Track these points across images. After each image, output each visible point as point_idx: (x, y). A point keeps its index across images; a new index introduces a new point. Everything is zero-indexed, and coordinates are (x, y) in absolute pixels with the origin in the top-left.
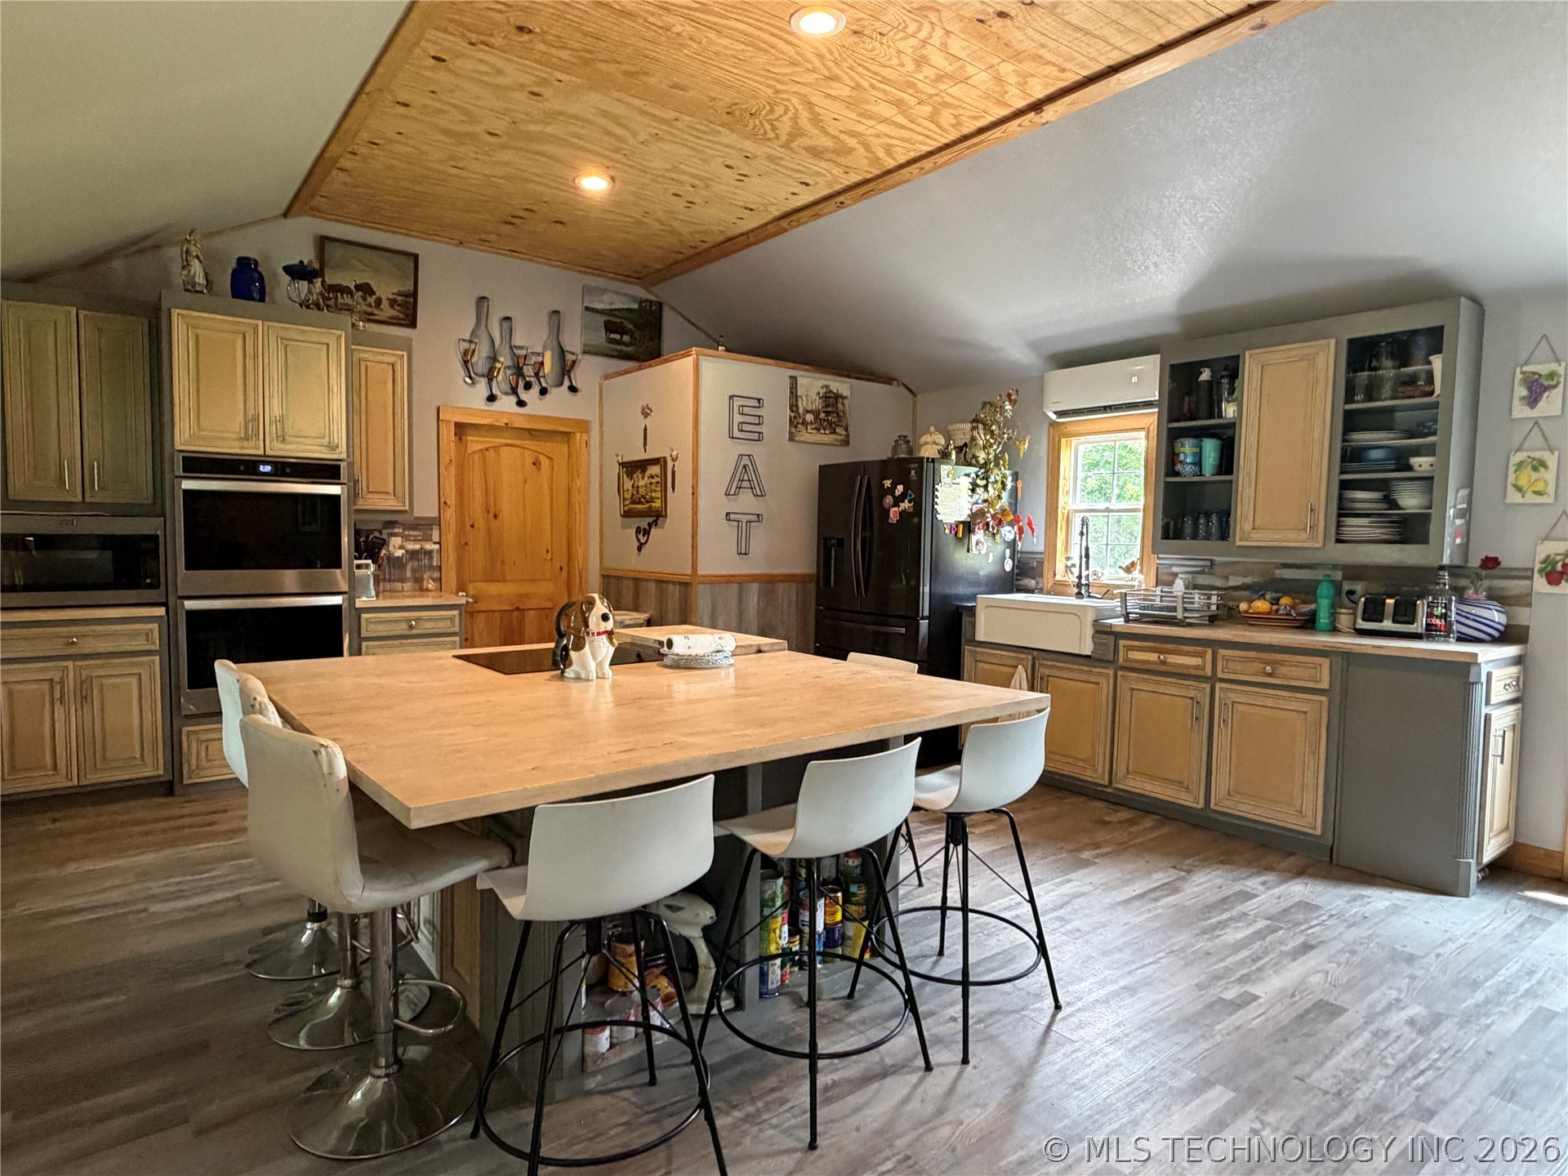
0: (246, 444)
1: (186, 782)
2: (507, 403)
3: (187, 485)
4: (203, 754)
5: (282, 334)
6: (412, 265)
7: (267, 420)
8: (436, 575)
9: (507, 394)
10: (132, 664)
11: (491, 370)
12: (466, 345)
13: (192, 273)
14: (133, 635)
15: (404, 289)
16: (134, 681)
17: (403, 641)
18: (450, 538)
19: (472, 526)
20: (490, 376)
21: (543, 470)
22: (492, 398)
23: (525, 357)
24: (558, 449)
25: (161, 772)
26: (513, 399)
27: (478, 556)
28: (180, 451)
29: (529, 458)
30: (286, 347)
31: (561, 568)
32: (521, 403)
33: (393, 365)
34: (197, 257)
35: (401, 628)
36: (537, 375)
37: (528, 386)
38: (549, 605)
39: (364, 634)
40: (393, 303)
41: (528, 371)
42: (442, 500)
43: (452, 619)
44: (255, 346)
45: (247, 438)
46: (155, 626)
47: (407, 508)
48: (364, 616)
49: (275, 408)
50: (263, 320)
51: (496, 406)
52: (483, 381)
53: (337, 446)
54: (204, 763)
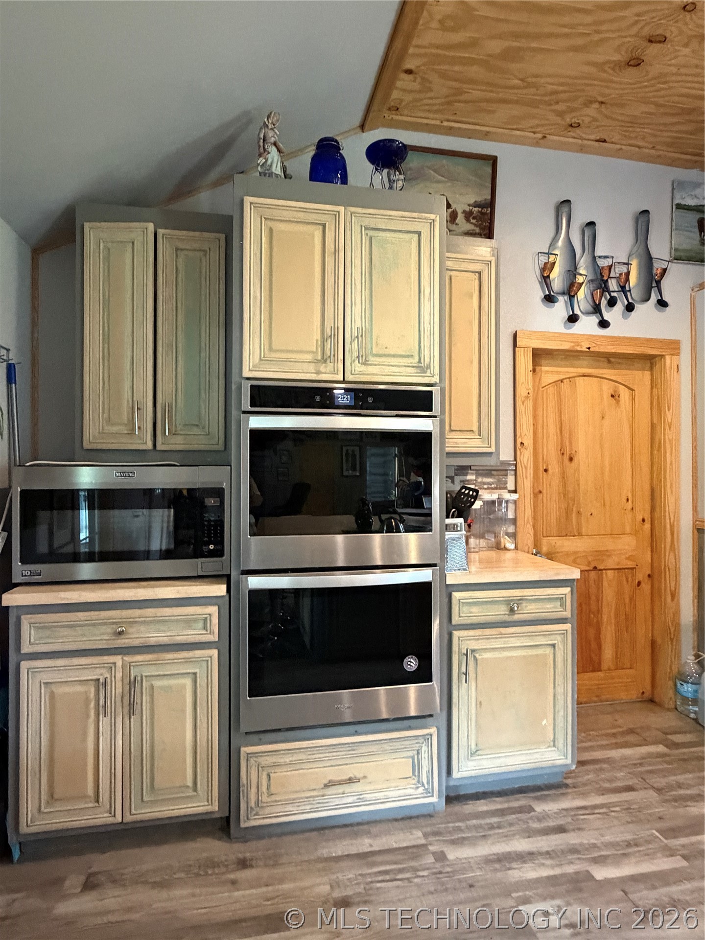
0: (322, 368)
1: (243, 825)
2: (588, 325)
3: (258, 422)
4: (264, 788)
5: (367, 222)
6: (490, 170)
7: (347, 335)
8: (511, 529)
9: (588, 313)
10: (188, 661)
11: (572, 285)
12: (543, 259)
13: (269, 162)
14: (189, 622)
15: (479, 199)
16: (188, 682)
17: (503, 630)
18: (527, 484)
19: (546, 471)
20: (570, 292)
21: (622, 402)
22: (573, 319)
23: (610, 267)
24: (641, 378)
25: (216, 808)
26: (594, 320)
27: (553, 506)
28: (248, 379)
29: (607, 388)
30: (371, 238)
31: (643, 520)
32: (604, 324)
33: (479, 273)
34: (275, 144)
35: (500, 613)
36: (623, 289)
37: (612, 303)
38: (630, 564)
39: (456, 620)
40: (468, 215)
41: (613, 285)
42: (519, 441)
43: (561, 600)
44: (336, 240)
45: (324, 360)
46: (213, 610)
47: (493, 449)
48: (456, 595)
49: (356, 319)
50: (346, 205)
51: (578, 328)
52: (562, 300)
53: (428, 367)
54: (265, 798)
